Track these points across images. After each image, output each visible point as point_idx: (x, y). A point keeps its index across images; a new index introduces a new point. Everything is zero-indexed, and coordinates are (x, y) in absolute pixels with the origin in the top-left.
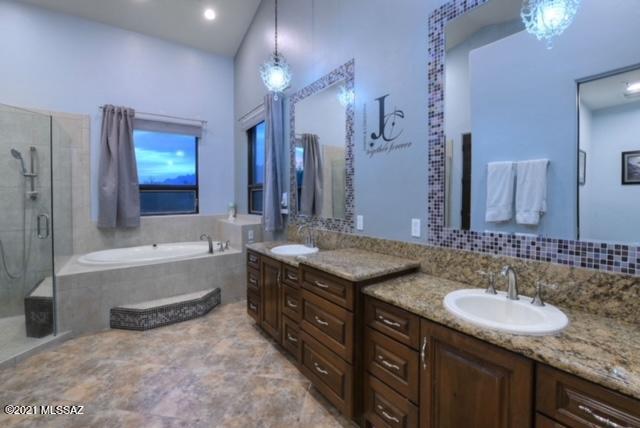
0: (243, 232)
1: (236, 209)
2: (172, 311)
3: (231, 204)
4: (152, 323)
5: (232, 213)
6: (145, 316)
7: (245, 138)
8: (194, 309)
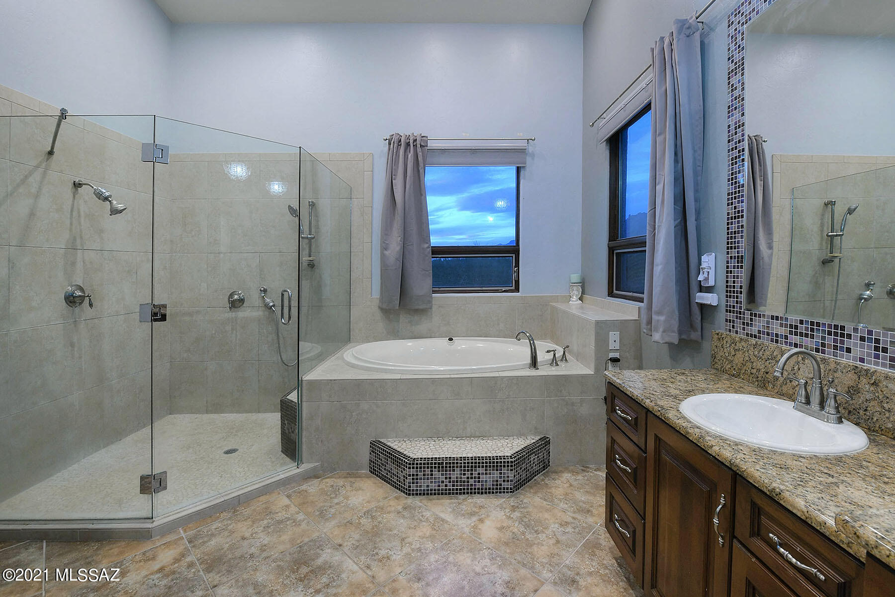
0: (597, 335)
1: (583, 285)
2: (457, 472)
3: (575, 278)
4: (424, 484)
5: (576, 293)
6: (412, 471)
7: (603, 154)
8: (496, 474)
